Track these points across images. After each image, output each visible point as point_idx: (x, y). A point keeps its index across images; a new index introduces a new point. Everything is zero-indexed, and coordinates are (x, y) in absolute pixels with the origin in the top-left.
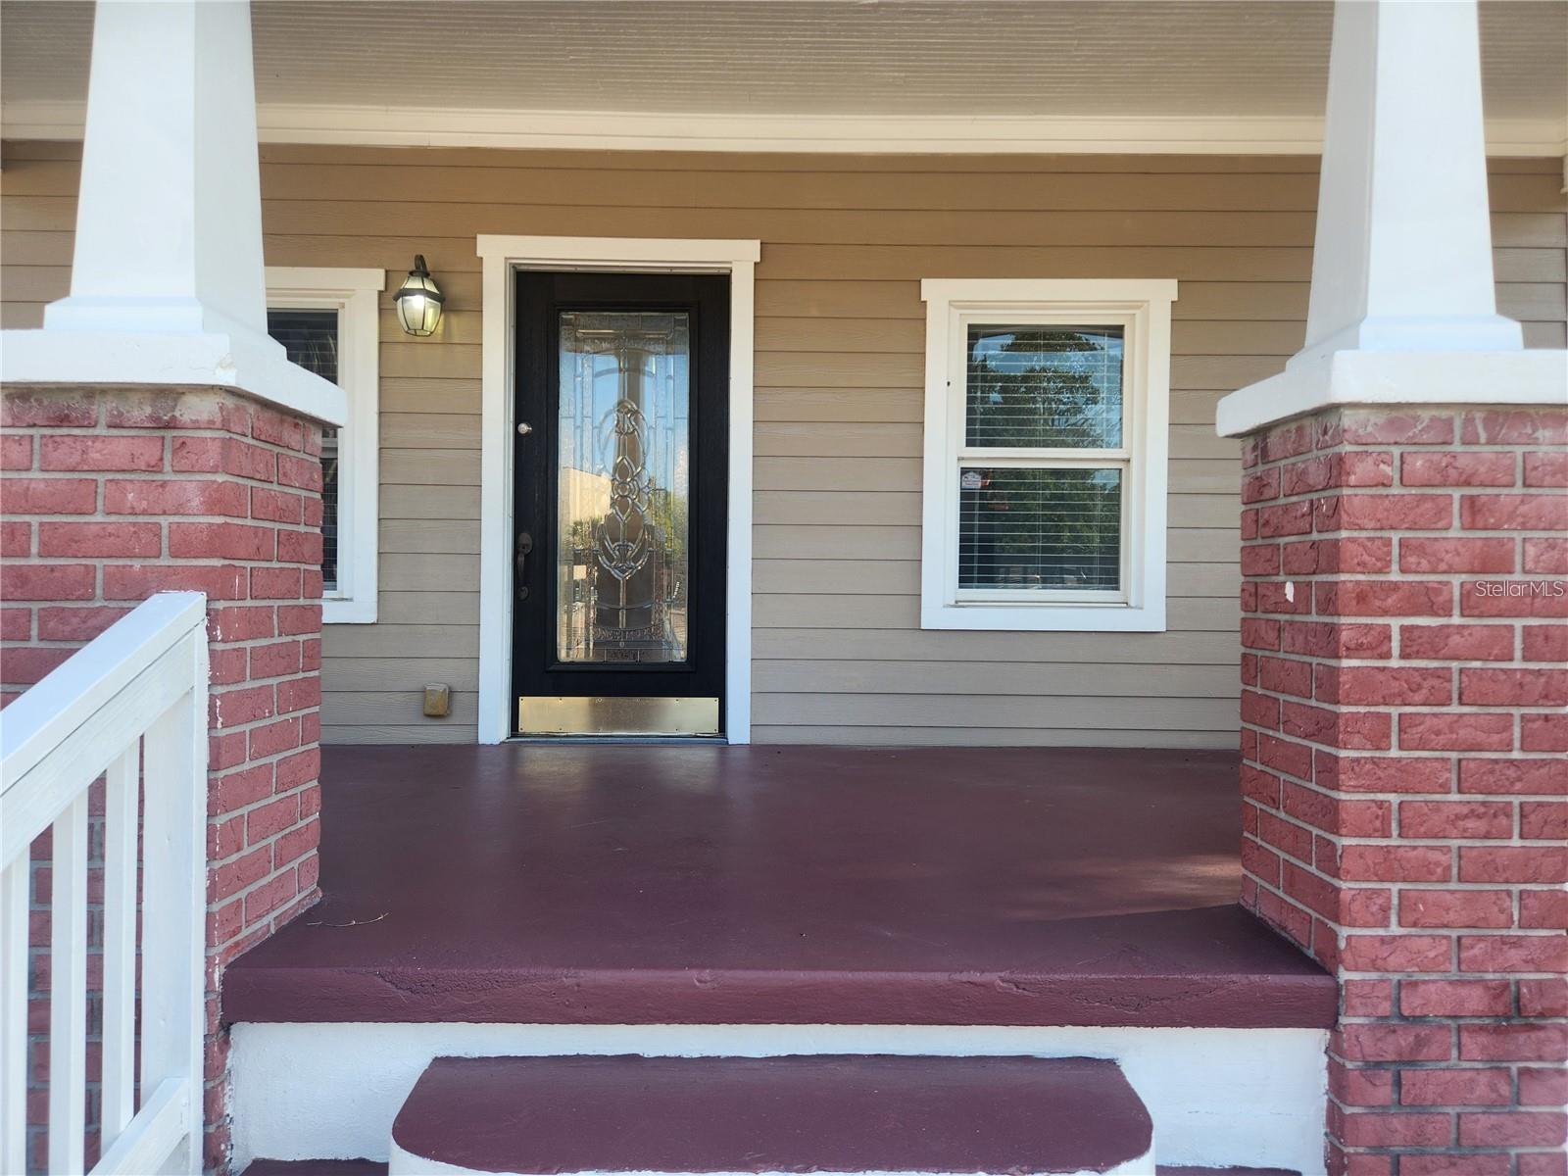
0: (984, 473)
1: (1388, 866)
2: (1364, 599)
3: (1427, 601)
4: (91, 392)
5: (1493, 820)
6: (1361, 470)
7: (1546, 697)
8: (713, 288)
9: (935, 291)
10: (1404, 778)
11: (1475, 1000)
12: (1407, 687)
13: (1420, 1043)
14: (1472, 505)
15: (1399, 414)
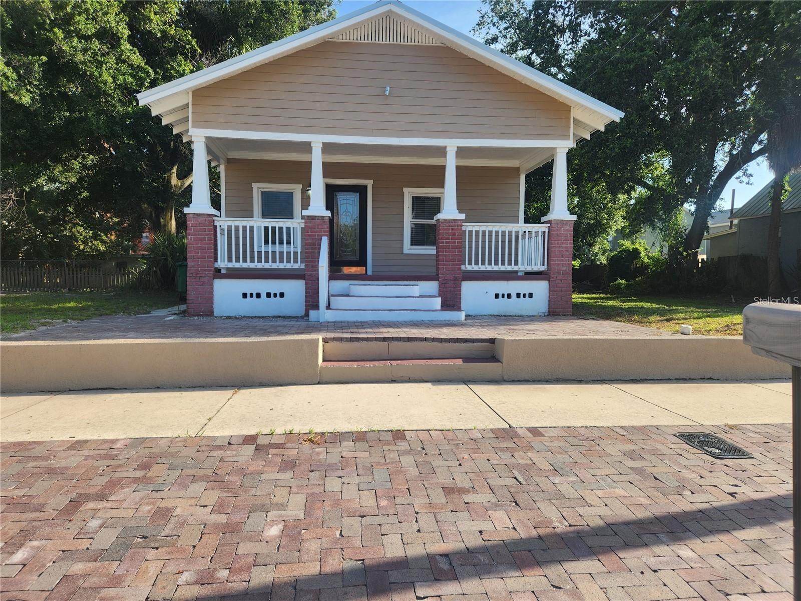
0: (415, 224)
1: (444, 265)
2: (442, 238)
3: (448, 238)
4: (315, 216)
5: (454, 260)
6: (442, 225)
7: (459, 248)
8: (365, 188)
9: (406, 190)
10: (445, 256)
11: (452, 277)
12: (446, 247)
13: (447, 282)
14: (452, 229)
15: (445, 220)
